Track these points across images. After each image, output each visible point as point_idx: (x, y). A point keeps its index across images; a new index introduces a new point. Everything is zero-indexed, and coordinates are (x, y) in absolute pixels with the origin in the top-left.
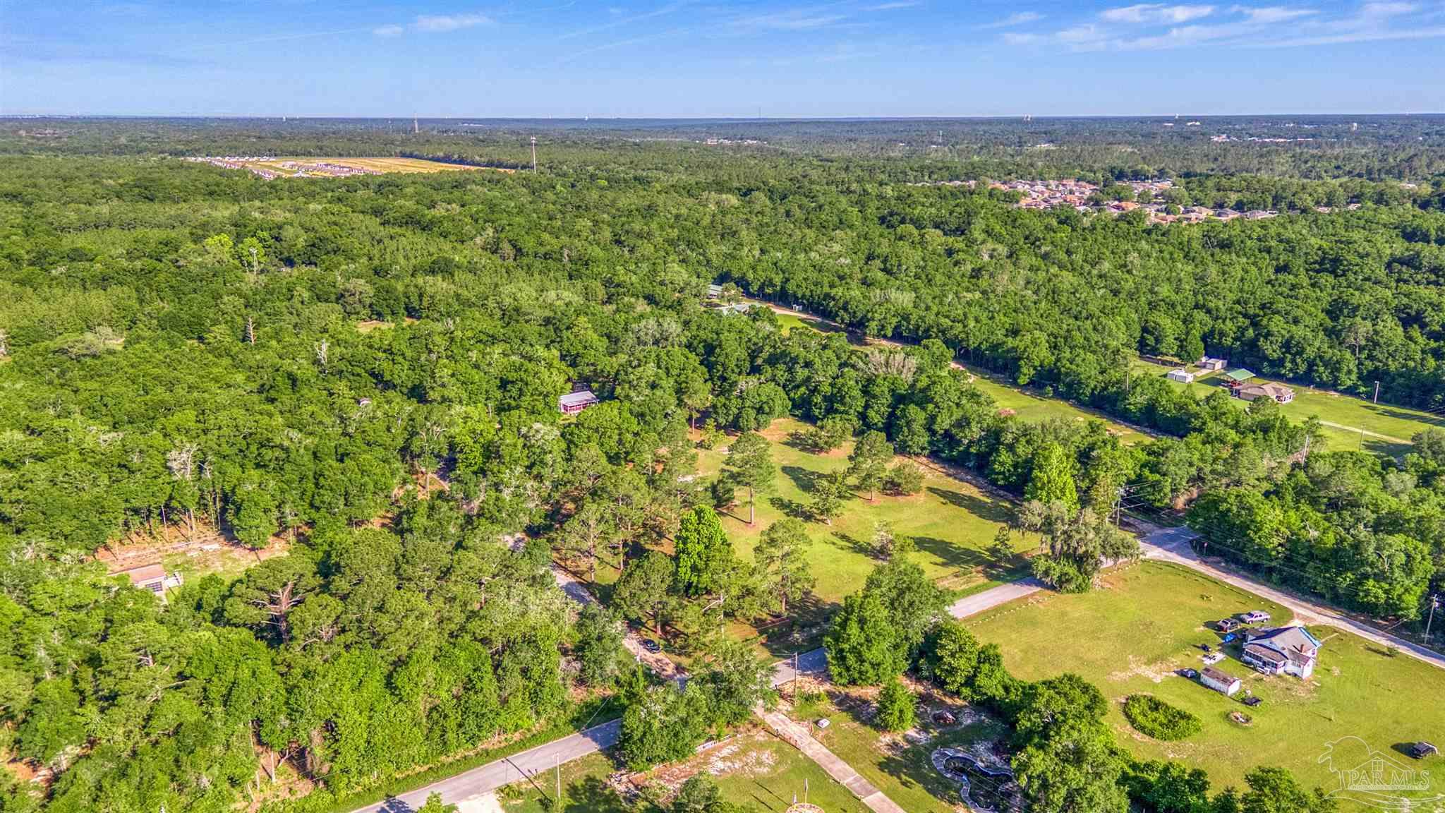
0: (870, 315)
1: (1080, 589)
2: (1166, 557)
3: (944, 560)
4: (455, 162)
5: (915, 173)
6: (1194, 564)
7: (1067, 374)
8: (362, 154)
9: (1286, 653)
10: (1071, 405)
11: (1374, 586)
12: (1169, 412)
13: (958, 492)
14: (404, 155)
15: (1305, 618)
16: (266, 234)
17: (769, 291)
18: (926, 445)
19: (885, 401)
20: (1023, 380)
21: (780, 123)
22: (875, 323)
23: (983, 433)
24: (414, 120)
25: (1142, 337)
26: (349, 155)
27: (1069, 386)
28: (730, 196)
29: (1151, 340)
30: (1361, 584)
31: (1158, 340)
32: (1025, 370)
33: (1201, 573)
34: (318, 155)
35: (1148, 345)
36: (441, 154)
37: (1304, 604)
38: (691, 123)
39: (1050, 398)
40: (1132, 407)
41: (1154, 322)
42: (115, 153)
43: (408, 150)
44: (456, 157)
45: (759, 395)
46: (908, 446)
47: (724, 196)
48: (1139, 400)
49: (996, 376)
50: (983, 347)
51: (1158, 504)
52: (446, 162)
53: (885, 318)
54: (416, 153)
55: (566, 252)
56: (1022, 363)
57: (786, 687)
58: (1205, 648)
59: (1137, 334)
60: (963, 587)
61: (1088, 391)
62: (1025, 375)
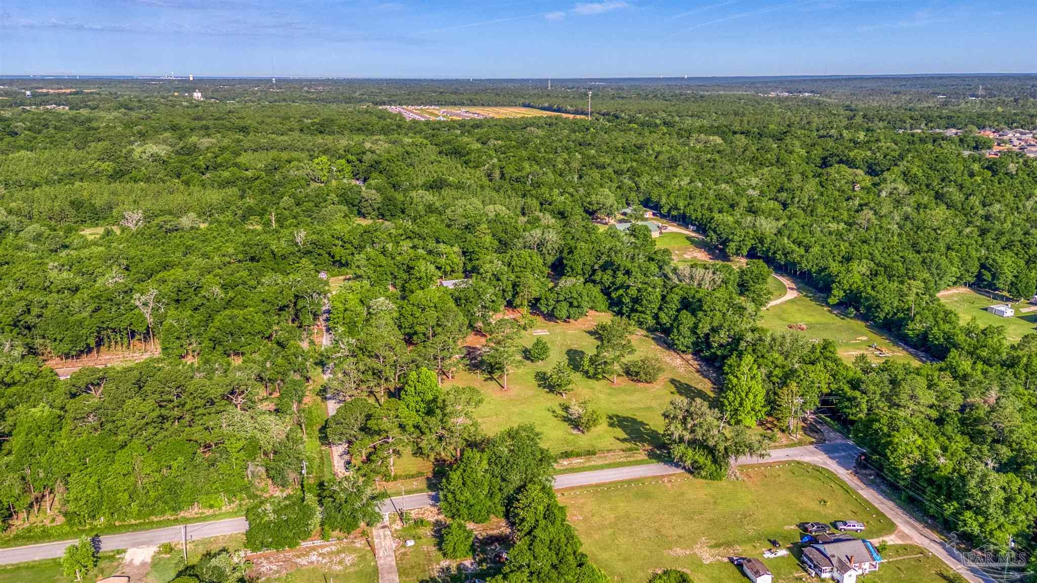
0: (731, 237)
1: (712, 477)
2: (825, 463)
3: (626, 436)
4: (554, 111)
5: (912, 121)
6: (844, 474)
7: (867, 299)
8: (497, 105)
9: (834, 560)
10: (867, 326)
11: (971, 518)
12: (937, 339)
13: (694, 385)
14: (525, 106)
15: (903, 536)
16: (354, 158)
17: (674, 213)
18: (690, 345)
19: (674, 306)
20: (833, 300)
21: (843, 79)
22: (734, 244)
23: (730, 340)
24: (548, 80)
25: (980, 272)
26: (489, 105)
27: (869, 308)
28: (716, 138)
29: (987, 276)
30: (961, 514)
31: (994, 276)
32: (835, 292)
33: (843, 481)
34: (469, 105)
35: (985, 280)
36: (546, 105)
37: (917, 524)
38: (773, 80)
39: (851, 318)
40: (910, 332)
41: (994, 260)
42: (346, 103)
43: (527, 102)
44: (555, 107)
45: (571, 293)
46: (676, 344)
47: (711, 138)
48: (918, 326)
49: (819, 295)
50: (813, 270)
51: (851, 417)
52: (549, 110)
53: (743, 240)
54: (532, 104)
55: (530, 176)
56: (834, 285)
57: (412, 512)
58: (774, 543)
59: (975, 270)
60: (622, 460)
61: (882, 315)
62: (835, 296)
